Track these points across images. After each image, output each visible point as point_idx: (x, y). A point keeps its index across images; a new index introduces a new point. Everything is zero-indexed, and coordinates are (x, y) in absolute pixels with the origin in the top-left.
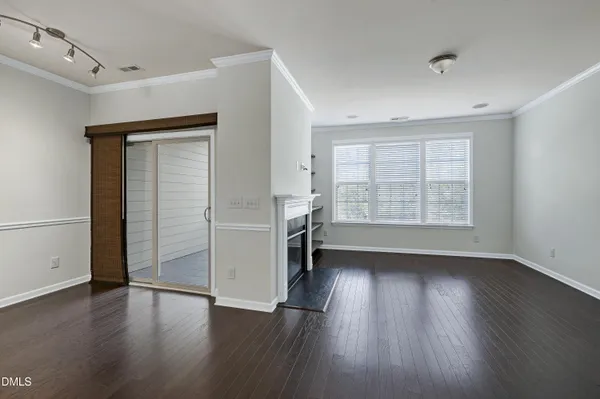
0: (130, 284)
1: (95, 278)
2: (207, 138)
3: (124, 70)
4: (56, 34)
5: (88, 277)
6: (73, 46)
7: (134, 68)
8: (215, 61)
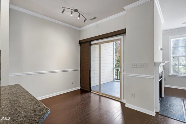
0: (92, 92)
1: (82, 88)
2: (120, 39)
3: (91, 19)
4: (76, 11)
5: (79, 88)
6: (80, 14)
7: (95, 18)
8: (125, 8)
